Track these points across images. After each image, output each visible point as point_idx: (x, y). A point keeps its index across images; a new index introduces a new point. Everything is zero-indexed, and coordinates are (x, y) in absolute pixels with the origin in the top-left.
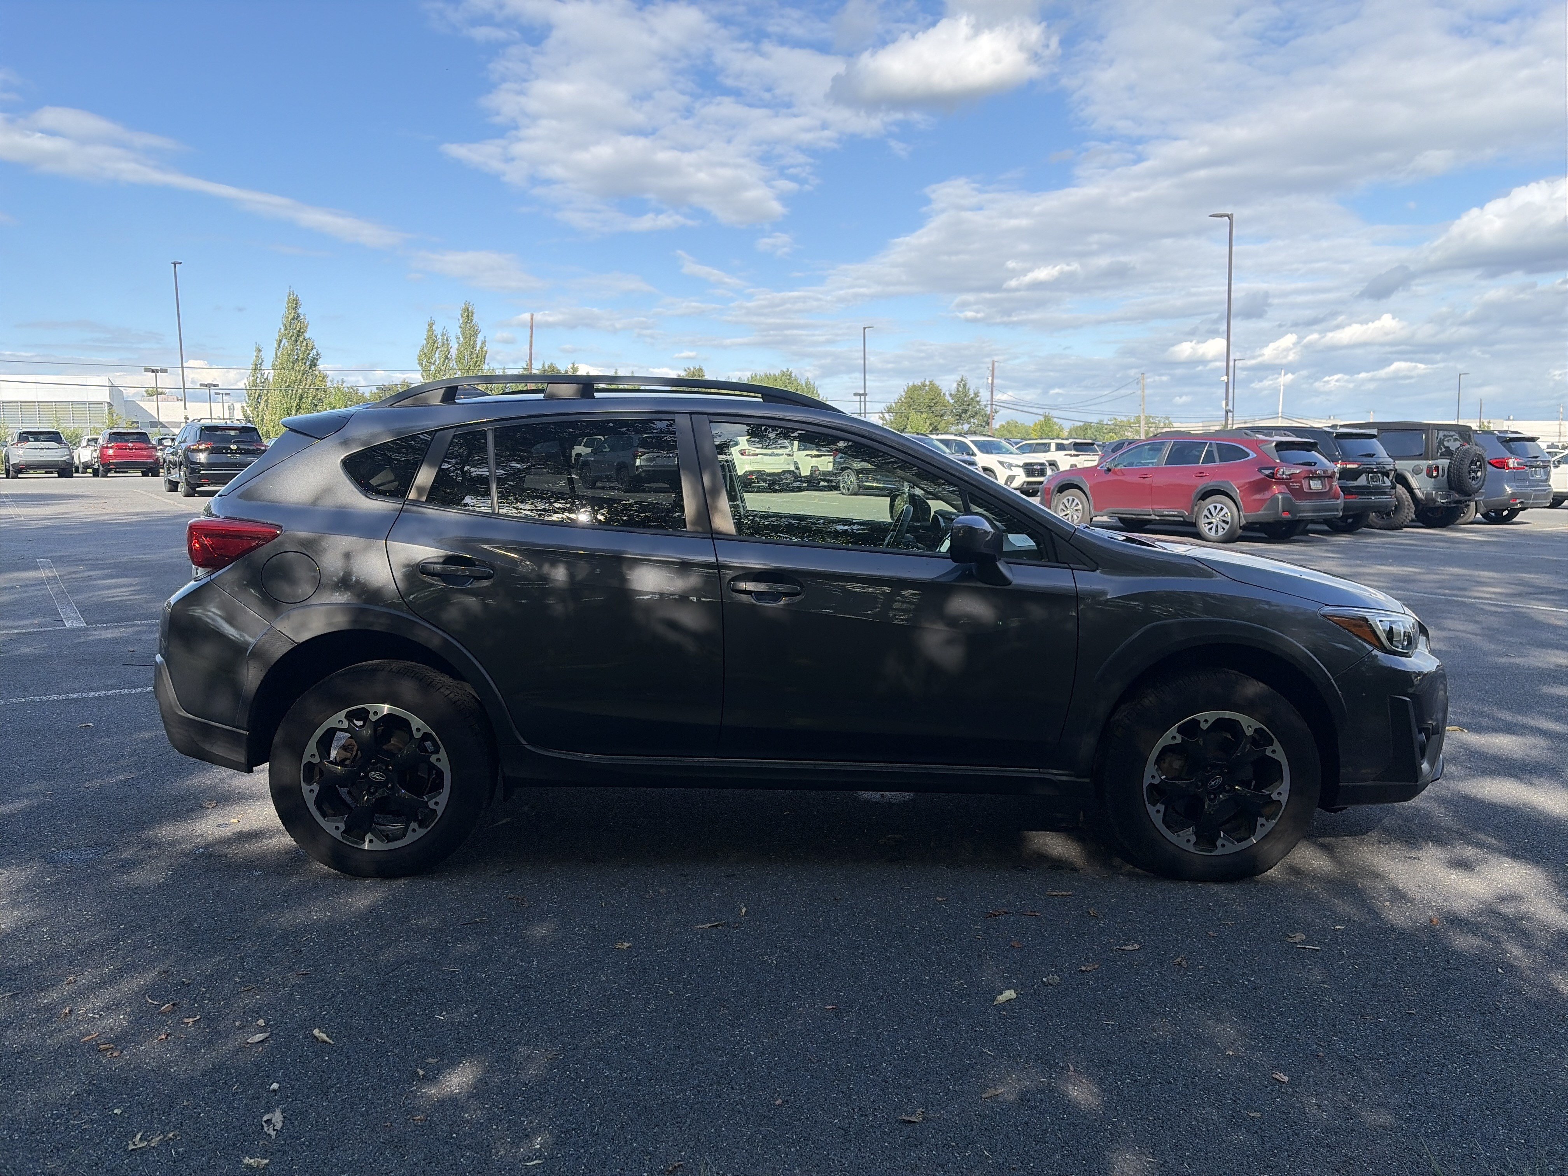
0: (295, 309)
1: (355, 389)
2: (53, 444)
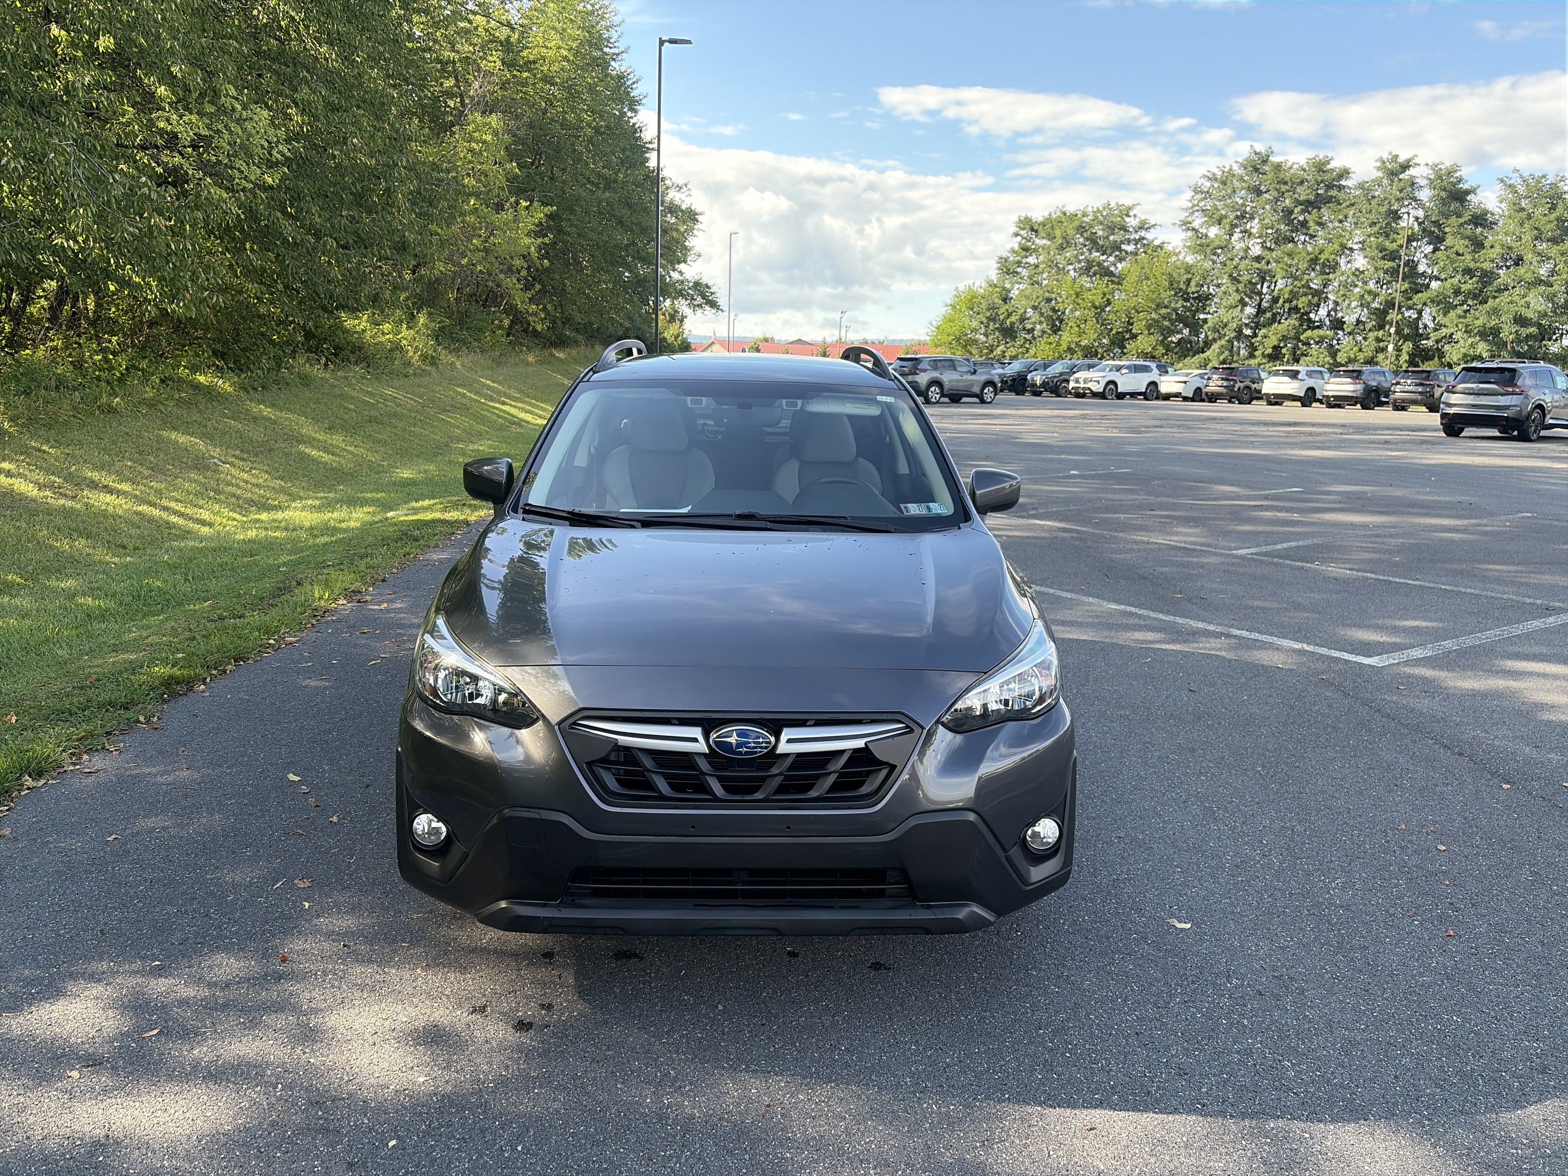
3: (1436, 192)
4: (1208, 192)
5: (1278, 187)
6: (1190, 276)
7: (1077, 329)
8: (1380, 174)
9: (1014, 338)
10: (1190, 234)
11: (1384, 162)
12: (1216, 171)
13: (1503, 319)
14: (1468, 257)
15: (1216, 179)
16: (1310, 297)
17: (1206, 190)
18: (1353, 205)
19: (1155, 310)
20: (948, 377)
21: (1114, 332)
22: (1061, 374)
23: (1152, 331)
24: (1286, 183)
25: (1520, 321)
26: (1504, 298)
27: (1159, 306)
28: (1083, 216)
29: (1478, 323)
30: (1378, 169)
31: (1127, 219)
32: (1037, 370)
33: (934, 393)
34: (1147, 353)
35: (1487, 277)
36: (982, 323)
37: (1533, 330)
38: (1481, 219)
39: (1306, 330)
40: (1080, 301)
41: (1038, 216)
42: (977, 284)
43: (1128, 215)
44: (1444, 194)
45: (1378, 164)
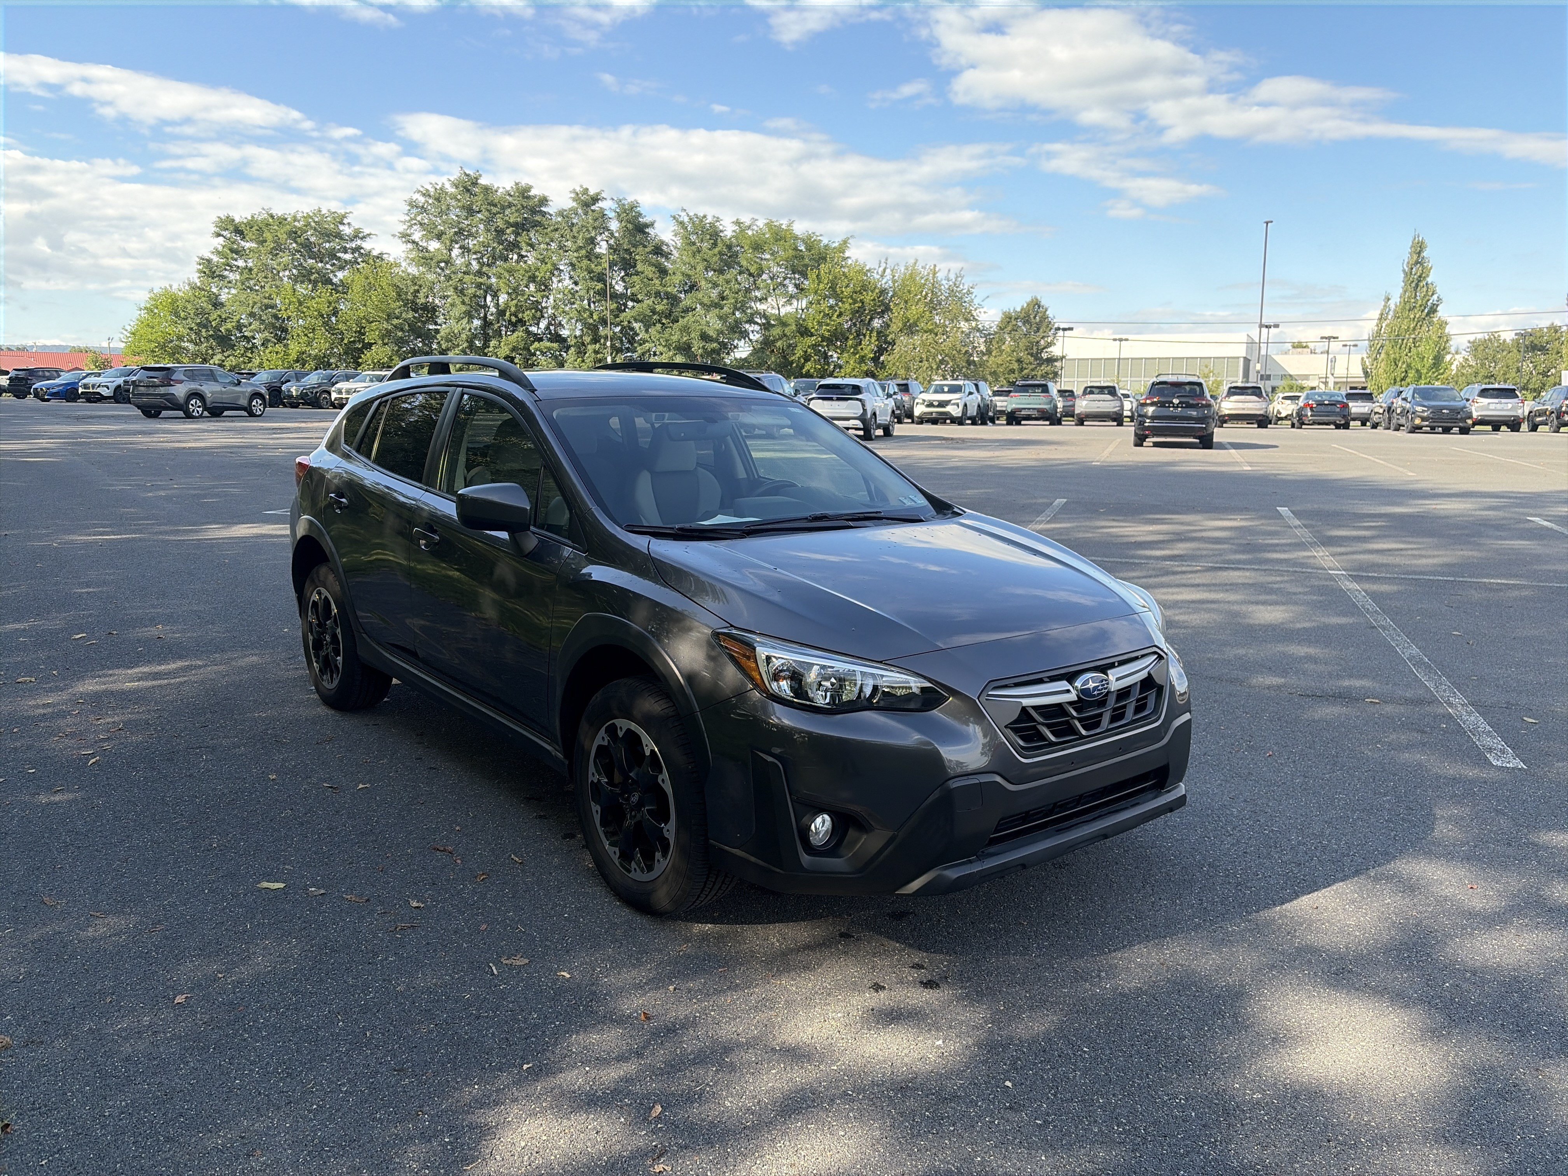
0: (1419, 253)
1: (1496, 335)
2: (1109, 397)
3: (624, 224)
4: (423, 207)
5: (489, 208)
6: (416, 288)
7: (306, 338)
8: (574, 204)
9: (232, 347)
10: (410, 246)
11: (577, 194)
12: (429, 187)
13: (693, 335)
14: (657, 282)
15: (429, 196)
16: (533, 311)
17: (421, 205)
18: (556, 230)
19: (387, 320)
20: (209, 389)
21: (346, 341)
22: (320, 385)
23: (386, 341)
24: (495, 206)
25: (704, 337)
26: (689, 318)
27: (389, 317)
28: (295, 221)
29: (675, 338)
30: (574, 200)
31: (341, 227)
32: (289, 381)
33: (195, 406)
34: (383, 363)
35: (674, 300)
36: (191, 329)
37: (715, 345)
38: (658, 250)
39: (533, 342)
40: (305, 310)
41: (240, 216)
42: (175, 286)
43: (342, 223)
44: (630, 226)
45: (573, 195)
